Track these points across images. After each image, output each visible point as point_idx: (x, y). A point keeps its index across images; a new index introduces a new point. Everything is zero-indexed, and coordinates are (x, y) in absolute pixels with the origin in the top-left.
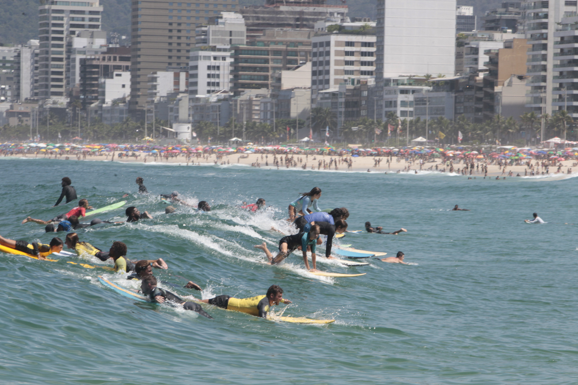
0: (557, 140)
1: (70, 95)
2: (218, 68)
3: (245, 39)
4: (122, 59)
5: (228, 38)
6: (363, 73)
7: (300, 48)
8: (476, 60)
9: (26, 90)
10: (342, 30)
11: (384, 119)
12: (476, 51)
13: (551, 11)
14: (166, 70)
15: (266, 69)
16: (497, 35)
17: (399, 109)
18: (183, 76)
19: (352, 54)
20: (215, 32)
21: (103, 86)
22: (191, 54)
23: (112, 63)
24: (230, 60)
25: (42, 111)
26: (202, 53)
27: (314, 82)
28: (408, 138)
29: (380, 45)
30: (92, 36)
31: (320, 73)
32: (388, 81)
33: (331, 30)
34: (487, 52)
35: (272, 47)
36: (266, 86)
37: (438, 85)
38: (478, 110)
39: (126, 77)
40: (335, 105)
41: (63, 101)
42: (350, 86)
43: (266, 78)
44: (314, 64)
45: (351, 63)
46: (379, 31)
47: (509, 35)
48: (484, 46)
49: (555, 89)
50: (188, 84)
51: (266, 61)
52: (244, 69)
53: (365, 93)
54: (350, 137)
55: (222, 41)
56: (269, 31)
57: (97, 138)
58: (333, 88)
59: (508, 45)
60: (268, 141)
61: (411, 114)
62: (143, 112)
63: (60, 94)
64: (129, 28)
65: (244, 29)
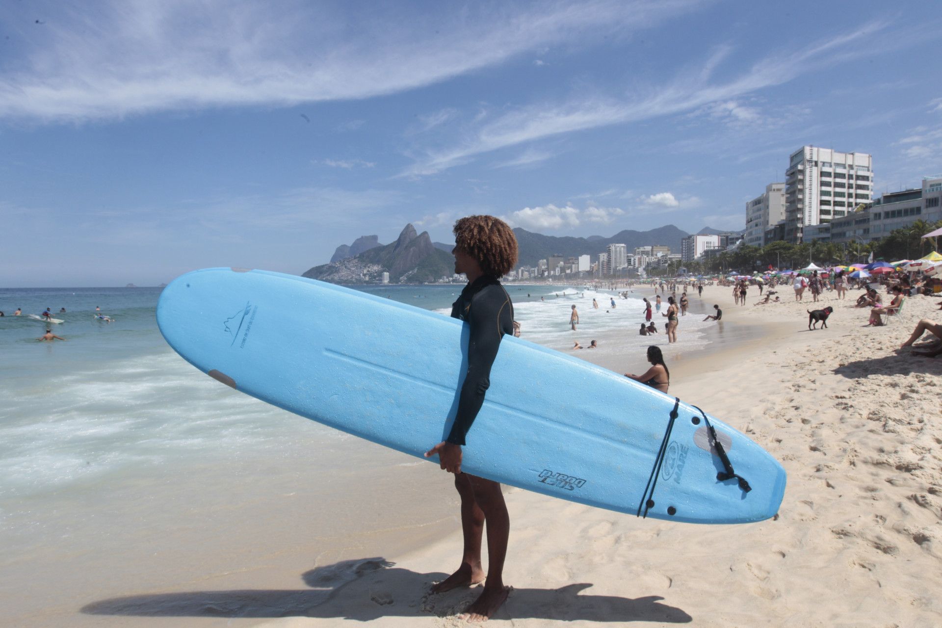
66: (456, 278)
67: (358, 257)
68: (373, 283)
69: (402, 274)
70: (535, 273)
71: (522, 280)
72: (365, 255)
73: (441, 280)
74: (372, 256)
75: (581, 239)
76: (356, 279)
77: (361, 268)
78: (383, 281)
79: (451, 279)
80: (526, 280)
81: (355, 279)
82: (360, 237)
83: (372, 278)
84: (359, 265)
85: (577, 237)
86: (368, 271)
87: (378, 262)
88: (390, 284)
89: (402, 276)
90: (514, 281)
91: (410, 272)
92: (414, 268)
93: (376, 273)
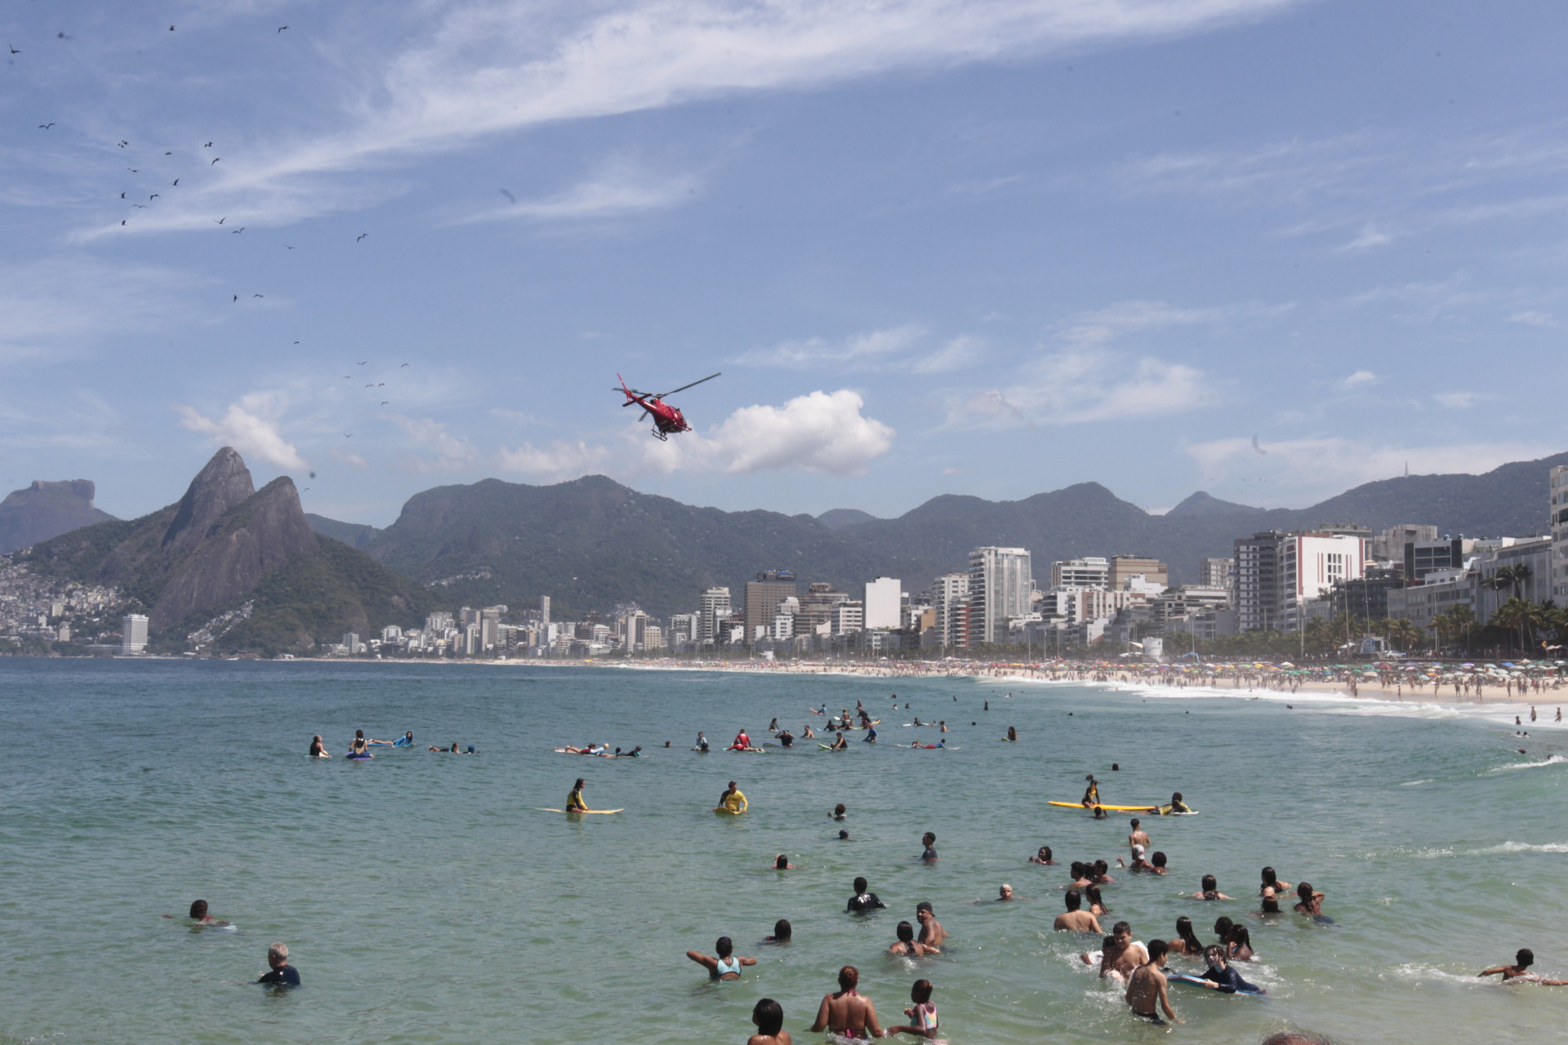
0: (949, 658)
1: (714, 637)
2: (786, 624)
3: (799, 610)
4: (739, 620)
5: (790, 609)
6: (856, 626)
7: (825, 614)
8: (910, 619)
9: (694, 635)
10: (845, 605)
11: (866, 648)
12: (910, 615)
13: (946, 595)
14: (761, 625)
15: (809, 624)
16: (920, 607)
17: (874, 643)
18: (769, 628)
19: (850, 616)
20: (784, 607)
21: (730, 633)
22: (773, 617)
23: (735, 622)
24: (791, 620)
25: (701, 645)
26: (778, 617)
27: (832, 630)
28: (878, 657)
29: (864, 612)
30: (725, 609)
31: (835, 626)
32: (868, 629)
33: (840, 605)
34: (916, 615)
35: (812, 613)
36: (809, 632)
37: (893, 632)
38: (912, 643)
39: (741, 629)
40: (842, 641)
41: (711, 641)
42: (850, 632)
43: (809, 628)
44: (832, 622)
45: (850, 621)
46: (863, 606)
47: (926, 607)
48: (914, 612)
49: (949, 633)
50: (771, 632)
51: (809, 620)
52: (798, 624)
53: (857, 636)
54: (850, 657)
55: (788, 611)
56: (810, 605)
57: (727, 659)
58: (841, 633)
59: (926, 612)
60: (810, 660)
61: (879, 645)
62: (749, 646)
63: (710, 637)
64: (743, 604)
65: (798, 605)
66: (392, 639)
67: (29, 558)
68: (87, 653)
69: (195, 621)
70: (689, 631)
71: (640, 654)
72: (54, 550)
73: (341, 647)
74: (81, 553)
75: (805, 518)
76: (25, 637)
77: (38, 596)
78: (125, 646)
79: (376, 643)
80: (654, 653)
81: (19, 634)
82: (27, 485)
83: (82, 634)
84: (32, 586)
85: (790, 513)
86: (68, 608)
87: (104, 578)
88: (154, 657)
89: (196, 630)
90: (618, 654)
91: (228, 617)
92: (243, 603)
93: (98, 614)
